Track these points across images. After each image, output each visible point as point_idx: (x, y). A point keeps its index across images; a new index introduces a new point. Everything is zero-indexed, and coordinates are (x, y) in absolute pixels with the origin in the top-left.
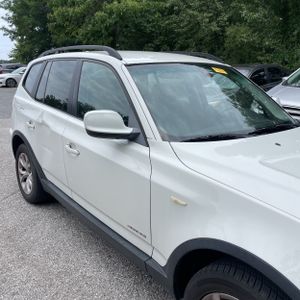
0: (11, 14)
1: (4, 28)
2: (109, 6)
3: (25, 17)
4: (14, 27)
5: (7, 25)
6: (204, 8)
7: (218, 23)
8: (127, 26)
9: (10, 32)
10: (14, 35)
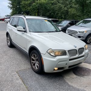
0: (11, 2)
1: (8, 6)
2: (37, 2)
3: (14, 3)
4: (11, 6)
5: (9, 5)
6: (64, 3)
7: (67, 8)
8: (42, 7)
9: (10, 7)
10: (11, 8)
